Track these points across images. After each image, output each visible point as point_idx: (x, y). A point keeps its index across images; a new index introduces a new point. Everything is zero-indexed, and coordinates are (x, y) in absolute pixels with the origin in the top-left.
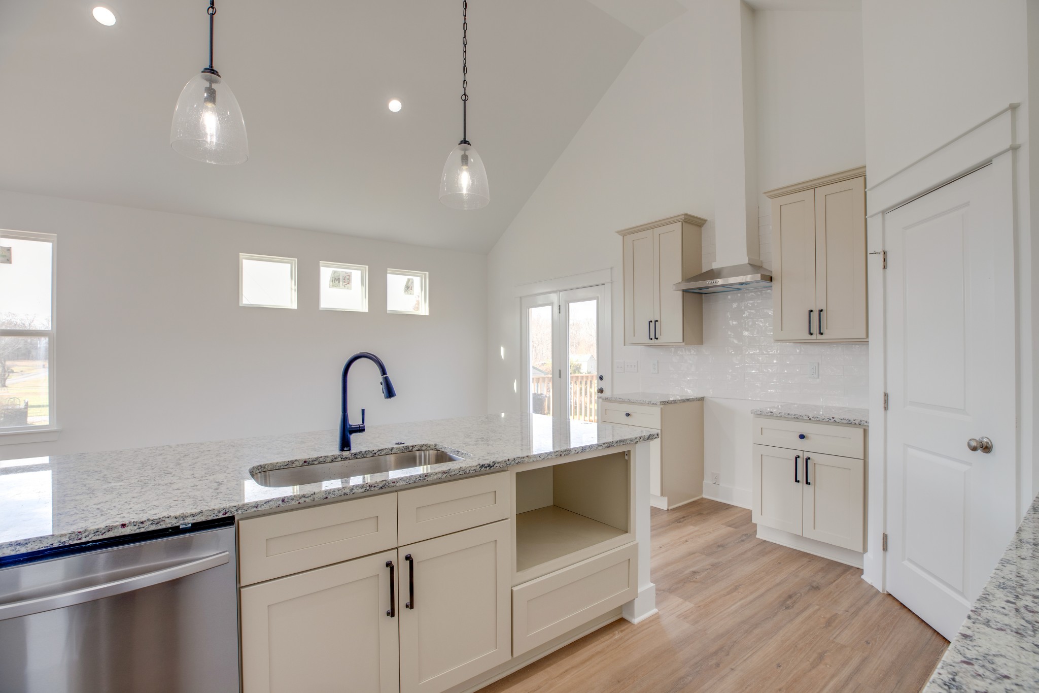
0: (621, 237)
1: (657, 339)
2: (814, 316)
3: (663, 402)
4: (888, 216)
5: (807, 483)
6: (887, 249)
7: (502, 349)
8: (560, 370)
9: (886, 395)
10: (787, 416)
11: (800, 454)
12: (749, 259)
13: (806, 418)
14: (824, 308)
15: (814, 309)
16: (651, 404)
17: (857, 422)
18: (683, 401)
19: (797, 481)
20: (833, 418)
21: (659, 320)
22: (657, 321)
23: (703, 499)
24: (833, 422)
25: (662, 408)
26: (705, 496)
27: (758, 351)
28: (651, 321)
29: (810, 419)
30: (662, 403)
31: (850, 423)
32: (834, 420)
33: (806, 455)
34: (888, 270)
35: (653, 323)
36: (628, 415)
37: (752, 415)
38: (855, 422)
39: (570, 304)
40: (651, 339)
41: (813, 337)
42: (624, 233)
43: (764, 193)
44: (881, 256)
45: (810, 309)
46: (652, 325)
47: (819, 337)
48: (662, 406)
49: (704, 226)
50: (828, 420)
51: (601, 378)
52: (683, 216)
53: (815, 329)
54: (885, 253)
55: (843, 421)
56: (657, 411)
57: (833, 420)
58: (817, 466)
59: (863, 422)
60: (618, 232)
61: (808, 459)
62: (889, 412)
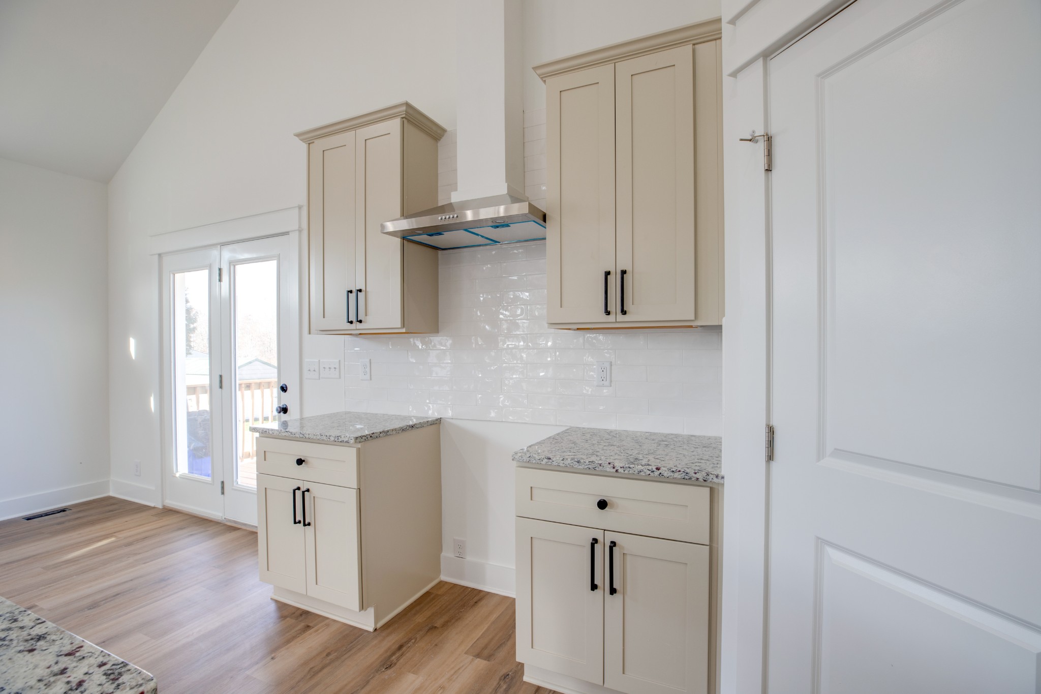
0: (305, 146)
1: (360, 321)
2: (614, 281)
3: (361, 437)
4: (775, 63)
5: (613, 591)
6: (773, 131)
7: (132, 342)
8: (221, 376)
9: (771, 431)
10: (576, 465)
11: (599, 535)
12: (509, 188)
13: (609, 469)
14: (628, 268)
15: (613, 271)
16: (339, 442)
17: (700, 476)
18: (403, 430)
19: (594, 587)
20: (658, 469)
21: (363, 288)
22: (360, 291)
23: (442, 584)
24: (657, 476)
25: (359, 450)
26: (444, 578)
27: (522, 343)
28: (351, 292)
29: (617, 471)
30: (358, 440)
31: (687, 480)
32: (659, 472)
33: (610, 537)
34: (775, 173)
35: (354, 294)
36: (300, 462)
37: (515, 463)
38: (697, 476)
39: (237, 267)
40: (351, 322)
41: (611, 318)
42: (310, 137)
43: (535, 68)
44: (761, 146)
45: (608, 270)
46: (352, 296)
47: (620, 317)
48: (359, 446)
49: (442, 140)
50: (649, 472)
51: (284, 389)
52: (404, 108)
53: (614, 305)
54: (769, 139)
55: (676, 475)
56: (350, 455)
57: (657, 473)
58: (628, 558)
59: (711, 476)
60: (298, 135)
61: (613, 544)
62: (773, 464)
